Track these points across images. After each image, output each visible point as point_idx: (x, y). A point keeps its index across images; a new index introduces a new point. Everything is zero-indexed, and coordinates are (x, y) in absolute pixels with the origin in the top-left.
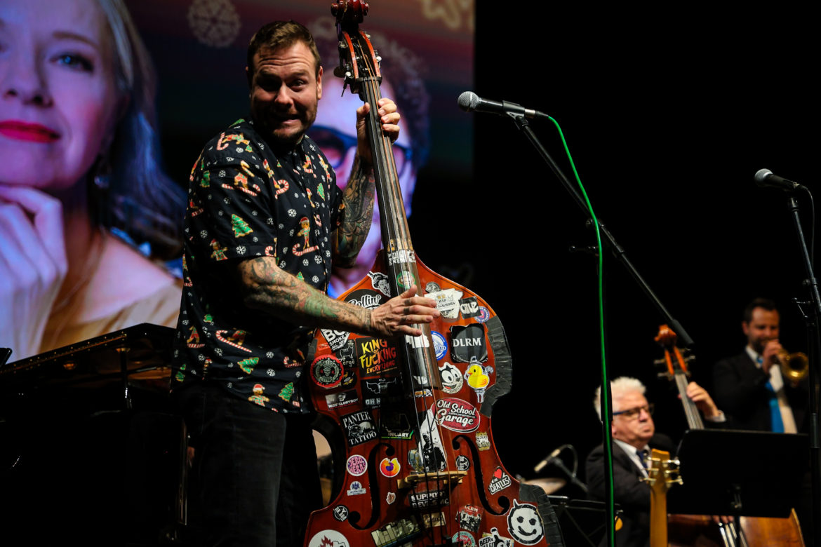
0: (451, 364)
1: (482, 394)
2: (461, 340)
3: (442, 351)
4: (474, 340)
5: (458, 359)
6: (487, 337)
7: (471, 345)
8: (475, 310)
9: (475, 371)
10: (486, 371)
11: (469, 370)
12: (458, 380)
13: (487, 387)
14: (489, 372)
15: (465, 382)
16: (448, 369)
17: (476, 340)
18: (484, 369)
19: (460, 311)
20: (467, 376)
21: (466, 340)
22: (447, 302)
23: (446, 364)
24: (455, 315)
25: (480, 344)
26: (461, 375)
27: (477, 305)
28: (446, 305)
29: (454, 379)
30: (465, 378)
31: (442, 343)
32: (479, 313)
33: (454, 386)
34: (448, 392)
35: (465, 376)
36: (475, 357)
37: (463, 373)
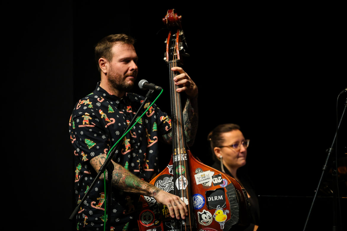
0: (207, 211)
1: (223, 225)
2: (212, 197)
3: (202, 204)
4: (219, 197)
5: (211, 207)
6: (226, 195)
7: (217, 199)
8: (220, 181)
9: (219, 213)
10: (225, 213)
11: (217, 212)
12: (210, 218)
13: (226, 221)
14: (227, 213)
15: (214, 219)
16: (205, 213)
18: (224, 211)
19: (212, 182)
21: (215, 197)
22: (206, 178)
23: (204, 210)
24: (210, 184)
25: (222, 199)
26: (212, 216)
27: (222, 178)
28: (205, 179)
29: (208, 218)
30: (214, 217)
31: (202, 200)
32: (222, 182)
33: (208, 222)
34: (205, 225)
36: (219, 206)
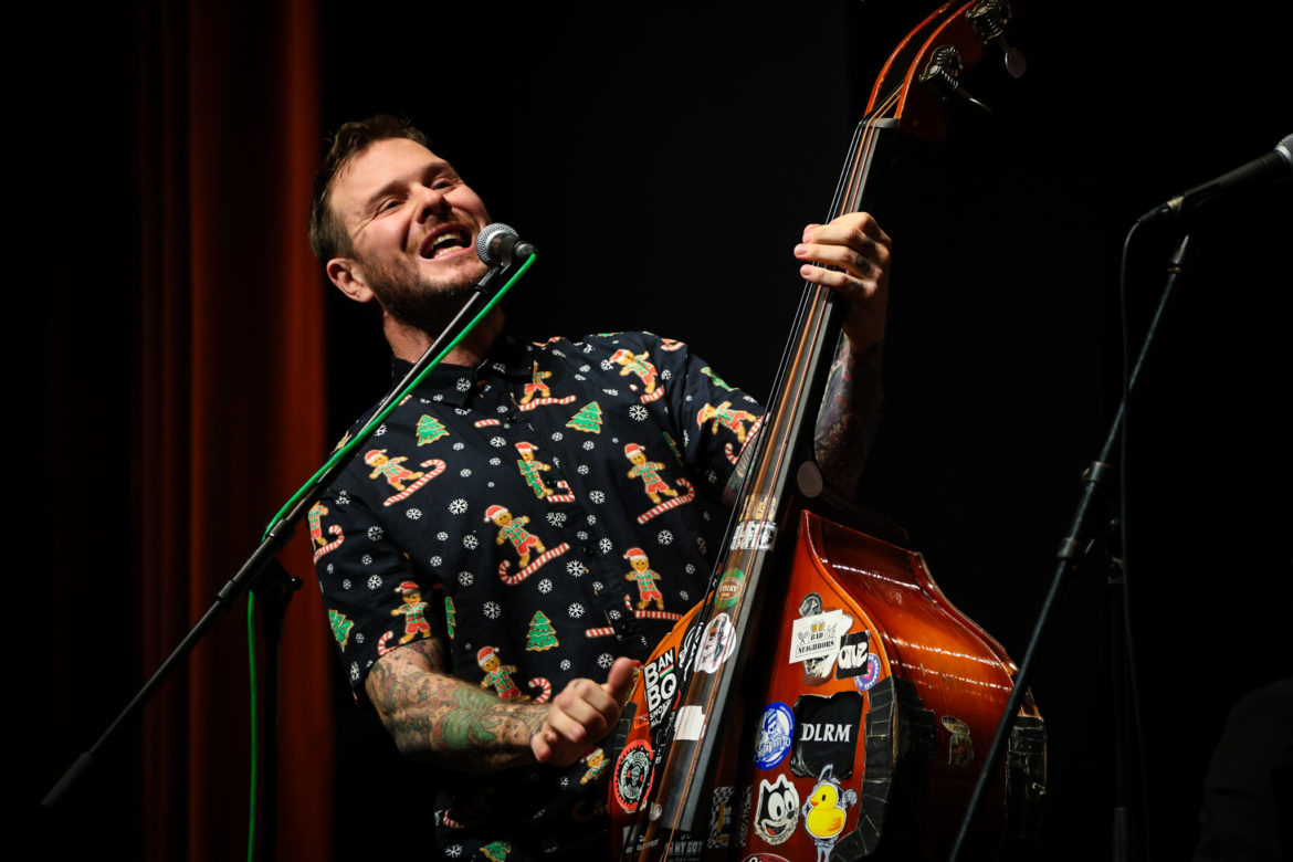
0: (789, 780)
1: (828, 852)
2: (819, 726)
3: (782, 749)
4: (840, 727)
5: (807, 764)
6: (863, 725)
7: (831, 739)
8: (859, 662)
9: (824, 798)
10: (844, 801)
11: (816, 795)
12: (790, 816)
13: (840, 836)
14: (848, 804)
15: (802, 820)
16: (781, 790)
17: (843, 729)
18: (840, 796)
19: (836, 662)
20: (808, 809)
21: (827, 726)
22: (821, 641)
23: (782, 778)
24: (824, 669)
25: (847, 740)
26: (798, 805)
27: (867, 651)
28: (820, 646)
29: (785, 813)
30: (804, 812)
31: (787, 732)
32: (862, 670)
33: (781, 829)
34: (769, 840)
35: (804, 807)
36: (830, 767)
37: (803, 800)
